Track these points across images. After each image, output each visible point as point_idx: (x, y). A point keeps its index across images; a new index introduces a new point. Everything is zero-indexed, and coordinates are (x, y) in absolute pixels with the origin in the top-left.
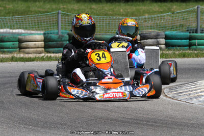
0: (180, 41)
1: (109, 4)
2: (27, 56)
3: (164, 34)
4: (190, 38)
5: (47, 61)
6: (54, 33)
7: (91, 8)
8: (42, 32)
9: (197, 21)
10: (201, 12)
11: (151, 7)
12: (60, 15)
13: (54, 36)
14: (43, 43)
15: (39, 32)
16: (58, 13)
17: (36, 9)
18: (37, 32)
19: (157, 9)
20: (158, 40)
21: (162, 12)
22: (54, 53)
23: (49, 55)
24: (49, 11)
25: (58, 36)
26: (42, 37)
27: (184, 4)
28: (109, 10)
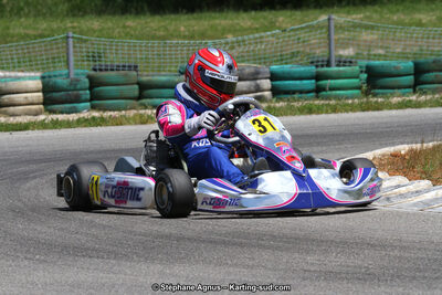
0: (298, 82)
1: (157, 18)
2: (12, 120)
3: (267, 70)
4: (318, 77)
5: (51, 128)
6: (60, 75)
7: (124, 27)
8: (39, 74)
9: (330, 45)
10: (335, 27)
11: (236, 21)
12: (71, 40)
13: (62, 82)
14: (41, 94)
15: (33, 74)
16: (68, 37)
17: (22, 31)
18: (27, 74)
19: (249, 24)
20: (258, 81)
21: (257, 30)
22: (62, 113)
23: (55, 117)
24: (46, 33)
25: (69, 80)
26: (38, 84)
27: (298, 14)
28: (159, 29)
